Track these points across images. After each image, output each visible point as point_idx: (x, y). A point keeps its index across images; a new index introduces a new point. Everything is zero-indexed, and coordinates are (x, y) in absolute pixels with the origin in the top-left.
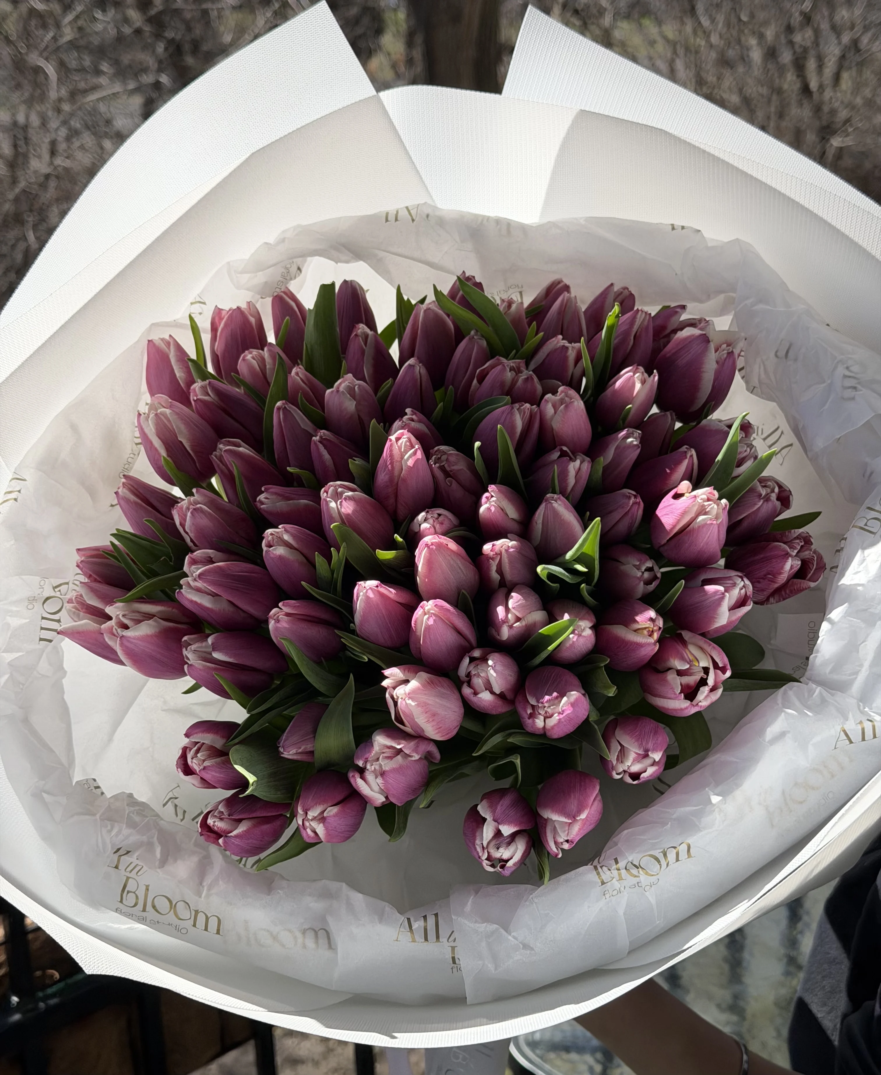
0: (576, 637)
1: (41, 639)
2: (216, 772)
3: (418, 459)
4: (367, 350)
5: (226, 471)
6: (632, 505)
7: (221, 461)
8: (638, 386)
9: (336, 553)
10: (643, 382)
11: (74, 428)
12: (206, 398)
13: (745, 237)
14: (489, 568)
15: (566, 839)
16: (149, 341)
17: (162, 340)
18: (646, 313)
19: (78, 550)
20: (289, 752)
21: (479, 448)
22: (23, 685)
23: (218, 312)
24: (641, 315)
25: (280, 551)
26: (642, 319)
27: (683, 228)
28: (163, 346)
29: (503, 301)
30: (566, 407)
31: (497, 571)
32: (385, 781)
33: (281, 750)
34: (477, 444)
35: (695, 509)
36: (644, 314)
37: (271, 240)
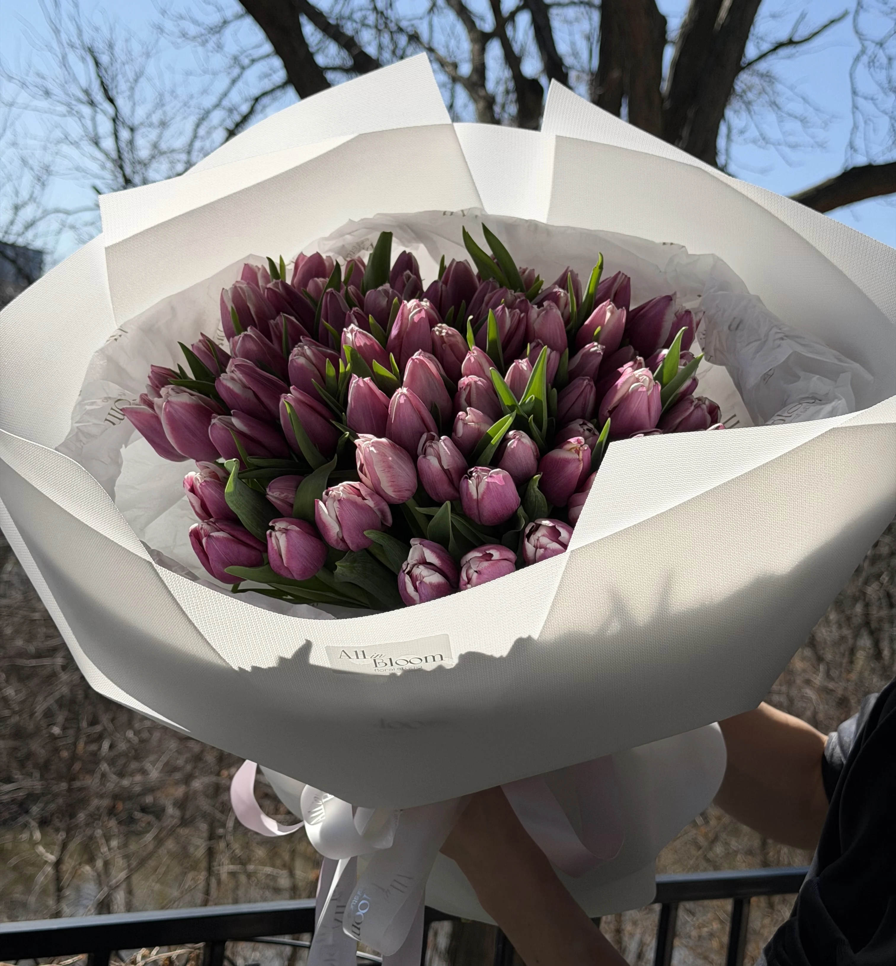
0: (516, 442)
1: (106, 420)
2: (213, 490)
3: (422, 318)
4: (407, 284)
5: (278, 334)
6: (585, 387)
7: (276, 328)
8: (608, 315)
9: (344, 368)
10: (612, 313)
11: (173, 309)
12: (277, 290)
13: (719, 254)
14: (459, 397)
15: (476, 570)
16: (245, 265)
17: (257, 266)
18: (626, 276)
19: (152, 366)
20: (273, 493)
21: (471, 320)
22: (84, 444)
23: (301, 255)
24: (622, 276)
25: (302, 360)
26: (621, 281)
27: (672, 244)
28: (256, 270)
29: (520, 268)
30: (547, 312)
31: (466, 400)
32: (341, 506)
33: (268, 490)
34: (471, 317)
35: (632, 379)
36: (624, 276)
37: (357, 219)
